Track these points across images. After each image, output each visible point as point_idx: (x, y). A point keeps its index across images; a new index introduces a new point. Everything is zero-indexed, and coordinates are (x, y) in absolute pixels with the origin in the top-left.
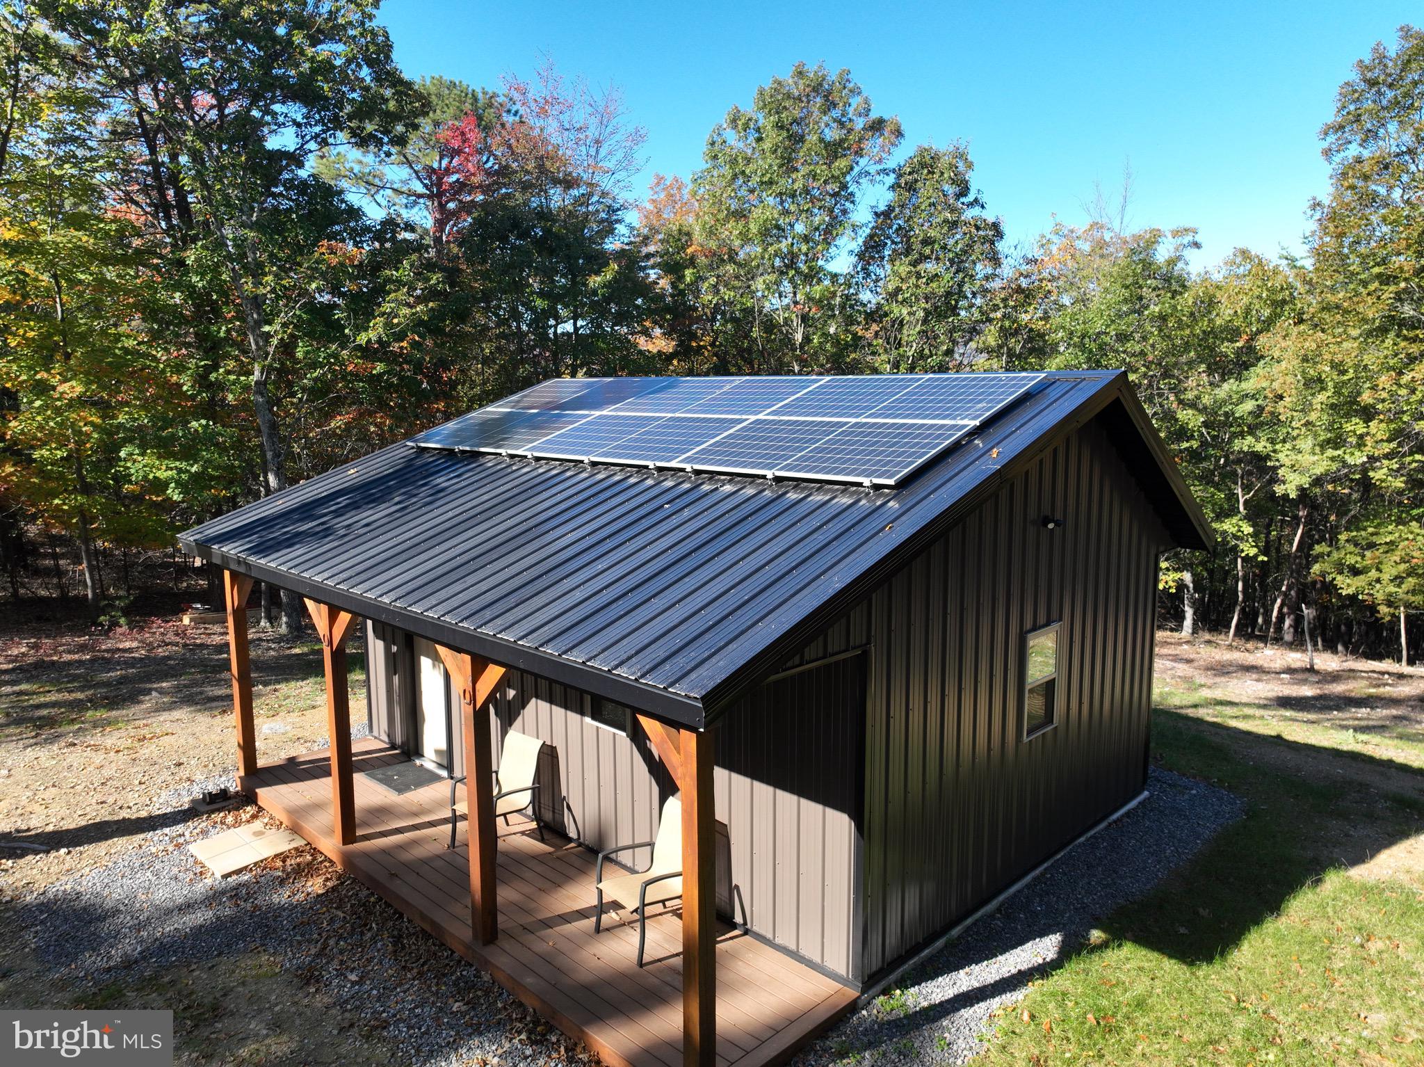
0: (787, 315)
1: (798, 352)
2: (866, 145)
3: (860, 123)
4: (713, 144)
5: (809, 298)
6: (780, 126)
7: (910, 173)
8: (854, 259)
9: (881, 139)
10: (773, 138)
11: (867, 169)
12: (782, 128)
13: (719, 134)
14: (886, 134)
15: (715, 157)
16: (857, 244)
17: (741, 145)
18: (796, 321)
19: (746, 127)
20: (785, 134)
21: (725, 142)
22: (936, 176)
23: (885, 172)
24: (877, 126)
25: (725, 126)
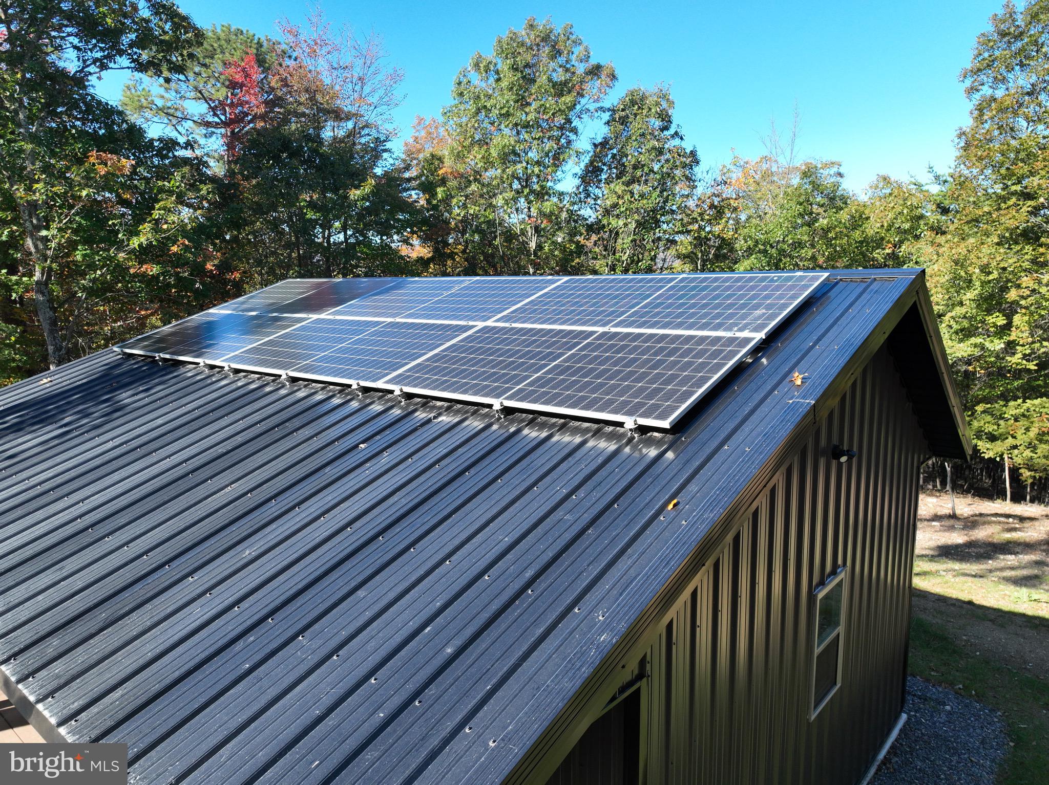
0: (523, 227)
1: (532, 257)
2: (587, 87)
3: (581, 69)
4: (460, 83)
5: (541, 213)
6: (515, 68)
7: (623, 110)
8: (577, 181)
9: (599, 82)
10: (509, 78)
11: (587, 106)
12: (516, 70)
13: (464, 76)
14: (603, 77)
15: (461, 94)
16: (579, 169)
17: (483, 85)
18: (530, 231)
19: (487, 70)
20: (519, 75)
21: (469, 82)
22: (645, 112)
23: (602, 109)
24: (595, 71)
25: (469, 69)
